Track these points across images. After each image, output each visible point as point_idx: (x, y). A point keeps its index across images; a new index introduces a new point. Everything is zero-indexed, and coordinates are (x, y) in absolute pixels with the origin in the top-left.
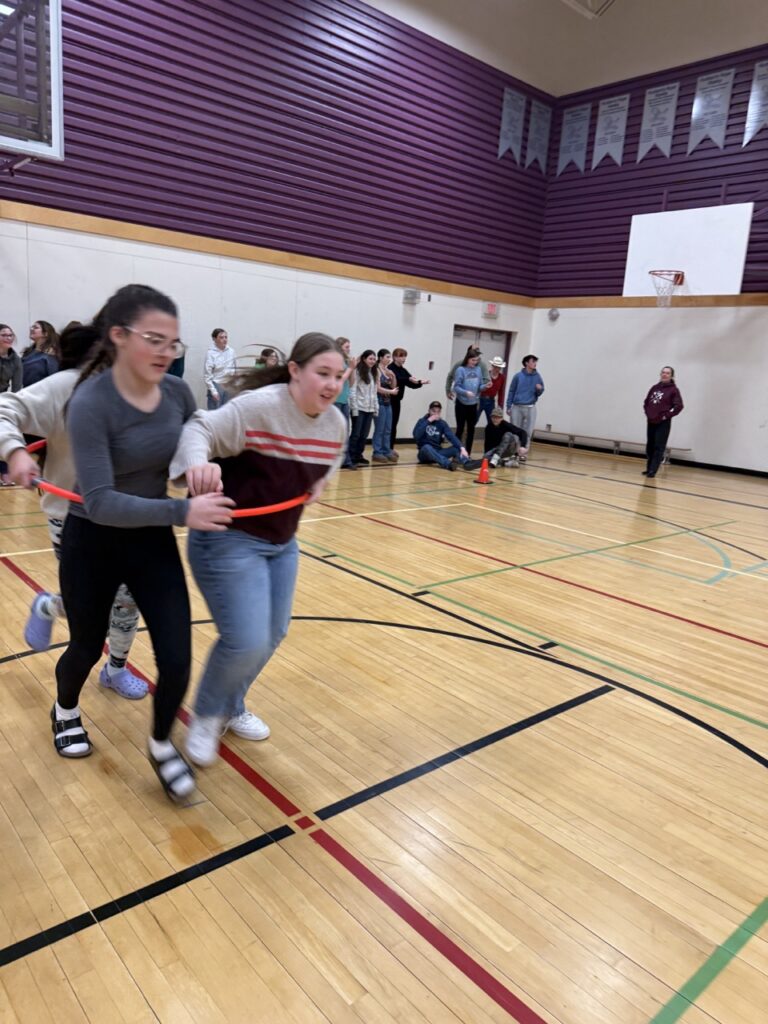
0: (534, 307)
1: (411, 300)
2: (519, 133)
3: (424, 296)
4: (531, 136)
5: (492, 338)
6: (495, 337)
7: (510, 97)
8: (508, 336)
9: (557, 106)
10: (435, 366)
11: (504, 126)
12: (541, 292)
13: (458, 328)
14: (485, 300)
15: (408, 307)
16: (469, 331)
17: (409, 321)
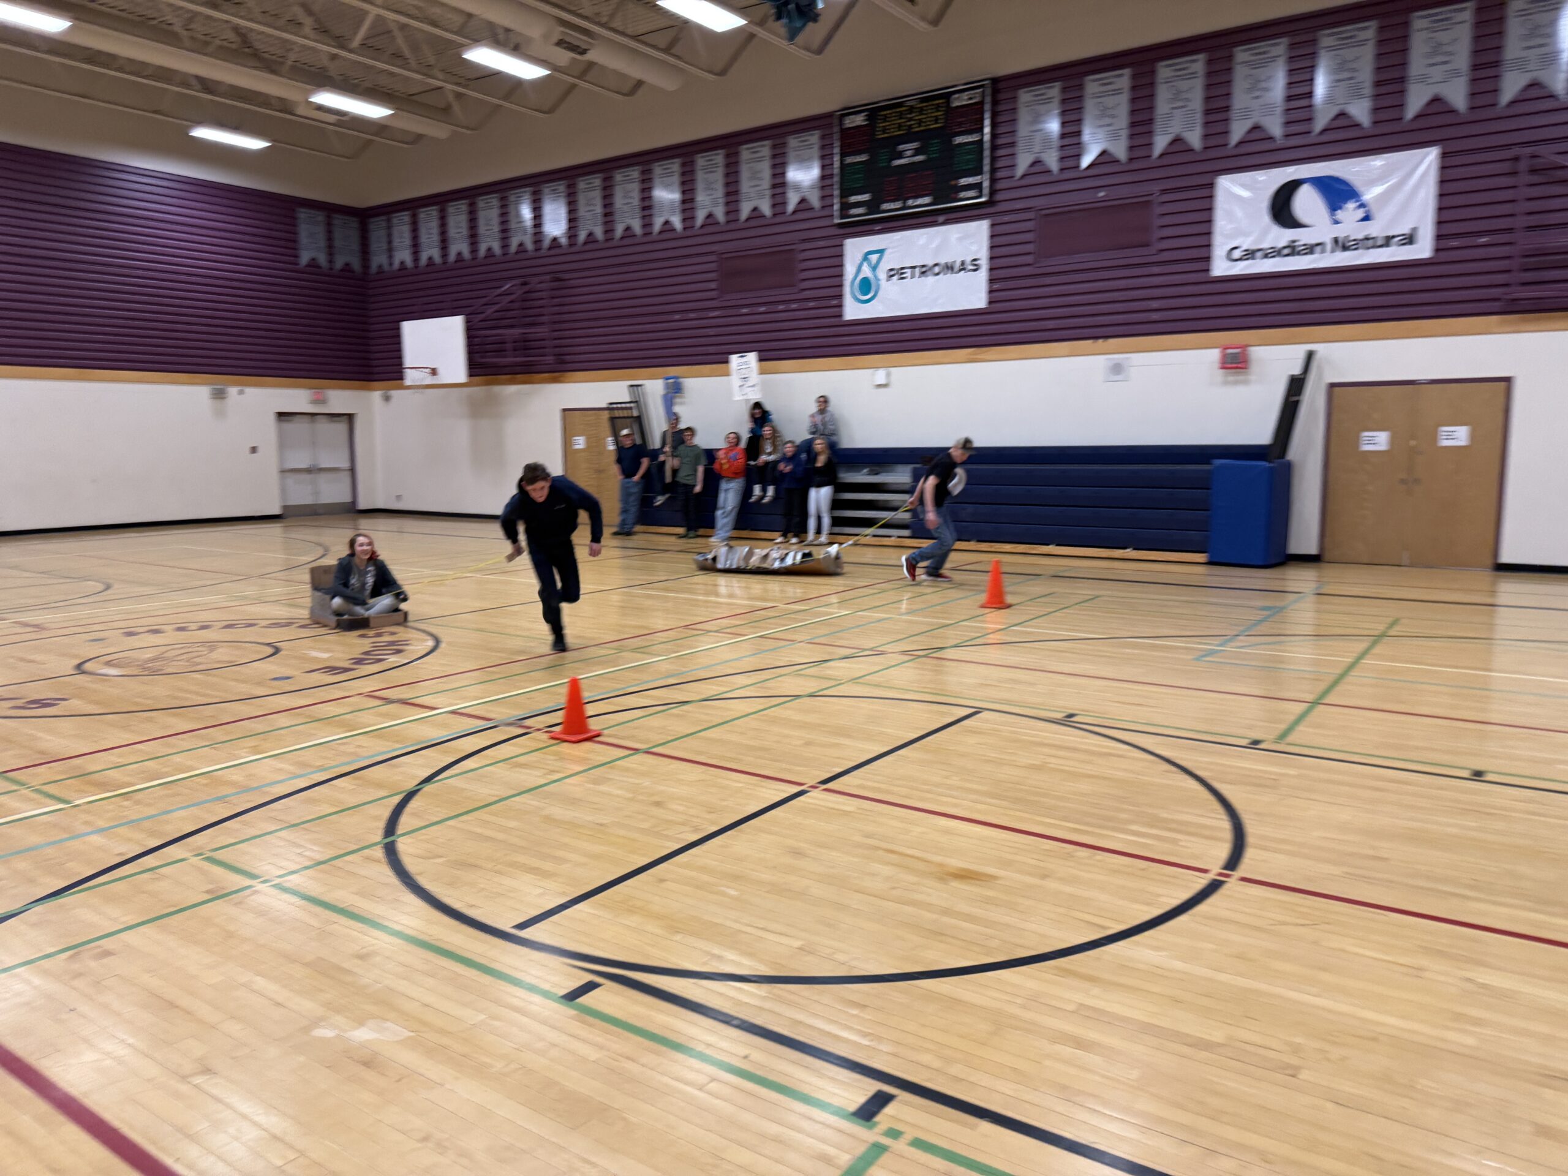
0: (375, 390)
1: (219, 395)
2: (322, 243)
3: (233, 391)
4: (338, 243)
5: (330, 421)
6: (333, 419)
7: (303, 214)
8: (350, 417)
9: (364, 216)
10: (260, 450)
11: (304, 238)
12: (376, 376)
13: (281, 415)
14: (310, 388)
15: (218, 401)
16: (298, 416)
17: (220, 414)
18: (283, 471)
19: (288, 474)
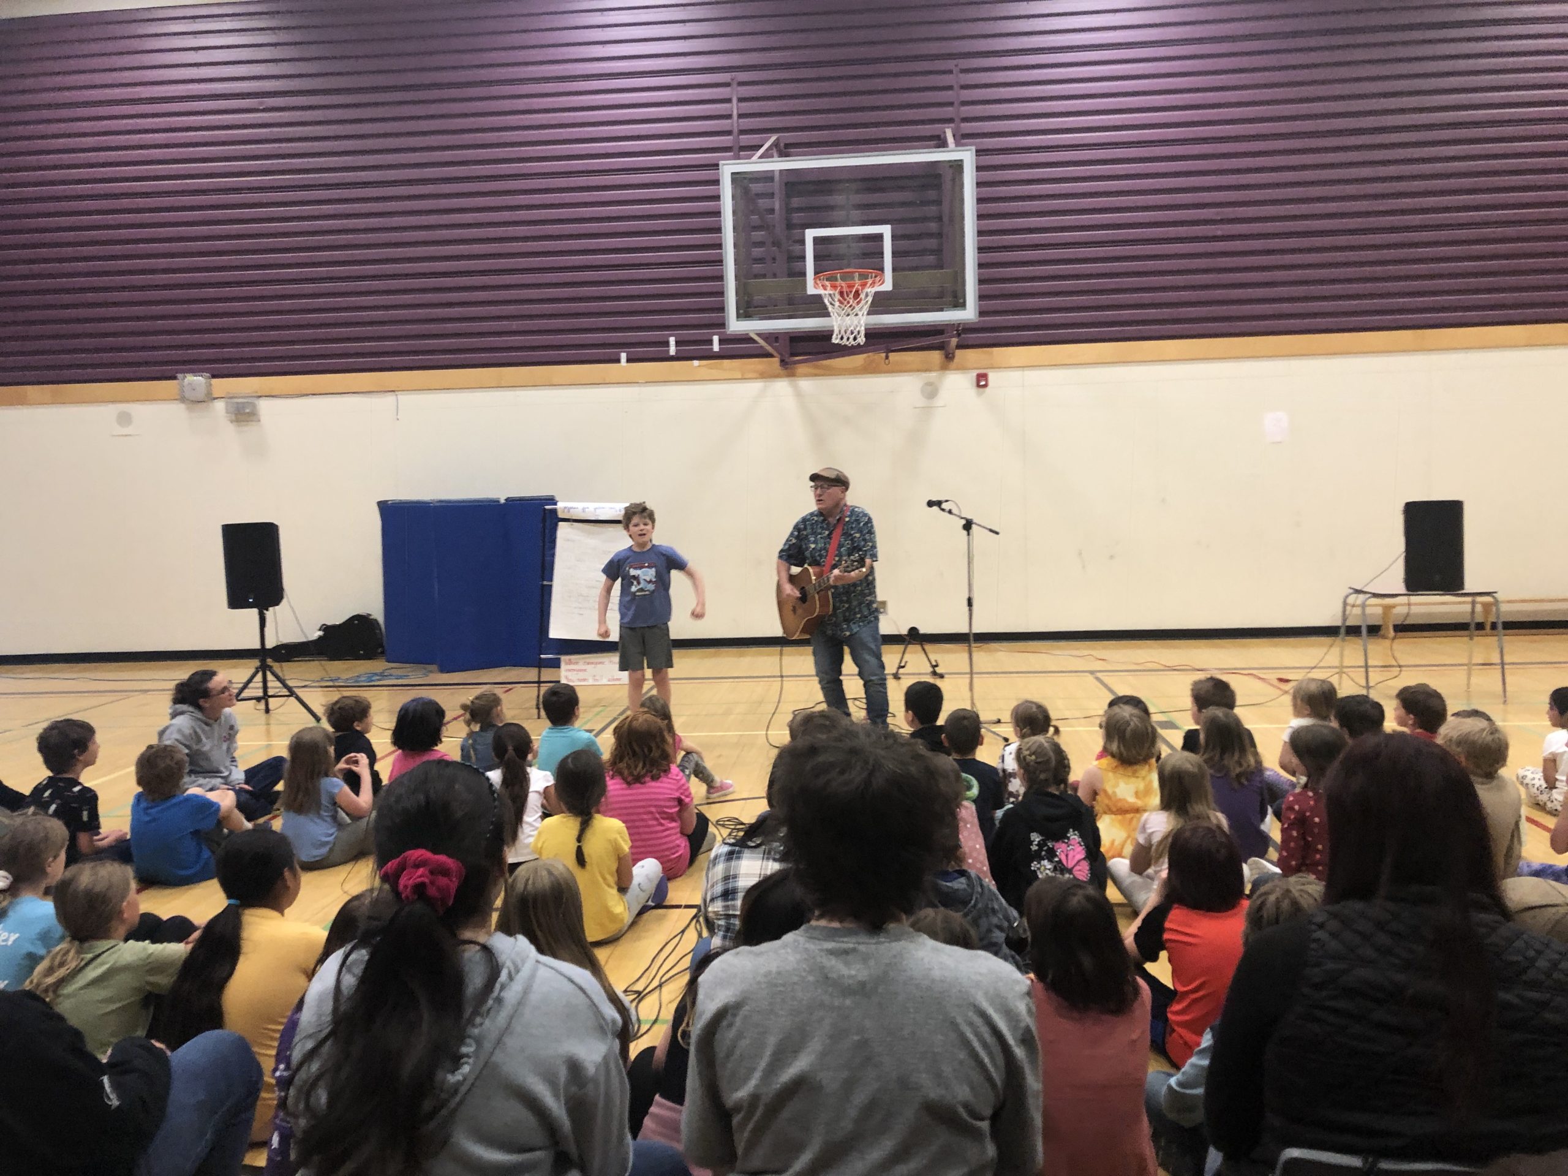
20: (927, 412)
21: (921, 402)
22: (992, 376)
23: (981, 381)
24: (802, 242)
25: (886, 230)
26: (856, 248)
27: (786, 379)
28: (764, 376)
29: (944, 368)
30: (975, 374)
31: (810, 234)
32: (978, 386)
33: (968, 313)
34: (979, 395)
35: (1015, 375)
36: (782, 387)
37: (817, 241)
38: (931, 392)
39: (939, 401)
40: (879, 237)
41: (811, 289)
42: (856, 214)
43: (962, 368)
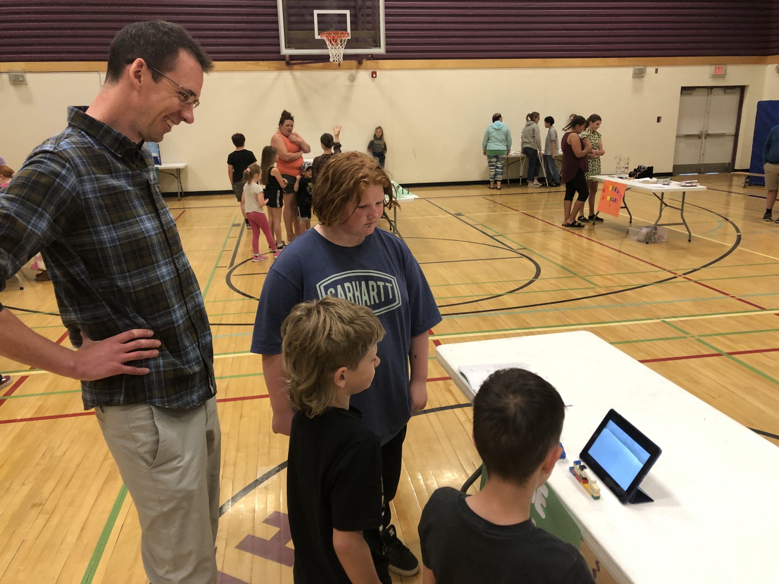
0: (766, 64)
1: (639, 74)
3: (650, 70)
5: (725, 93)
6: (728, 91)
8: (742, 89)
10: (662, 120)
12: (773, 51)
13: (684, 89)
14: (712, 65)
15: (637, 80)
16: (697, 89)
17: (637, 90)
18: (678, 137)
19: (683, 140)
20: (351, 88)
21: (349, 83)
22: (378, 73)
23: (374, 75)
24: (312, 15)
25: (347, 12)
26: (336, 19)
27: (288, 71)
28: (279, 69)
29: (358, 68)
30: (371, 72)
31: (316, 12)
32: (372, 77)
33: (381, 50)
34: (373, 81)
35: (388, 73)
36: (286, 75)
37: (318, 15)
38: (352, 79)
39: (356, 83)
40: (345, 15)
41: (317, 37)
42: (334, 4)
43: (366, 69)
